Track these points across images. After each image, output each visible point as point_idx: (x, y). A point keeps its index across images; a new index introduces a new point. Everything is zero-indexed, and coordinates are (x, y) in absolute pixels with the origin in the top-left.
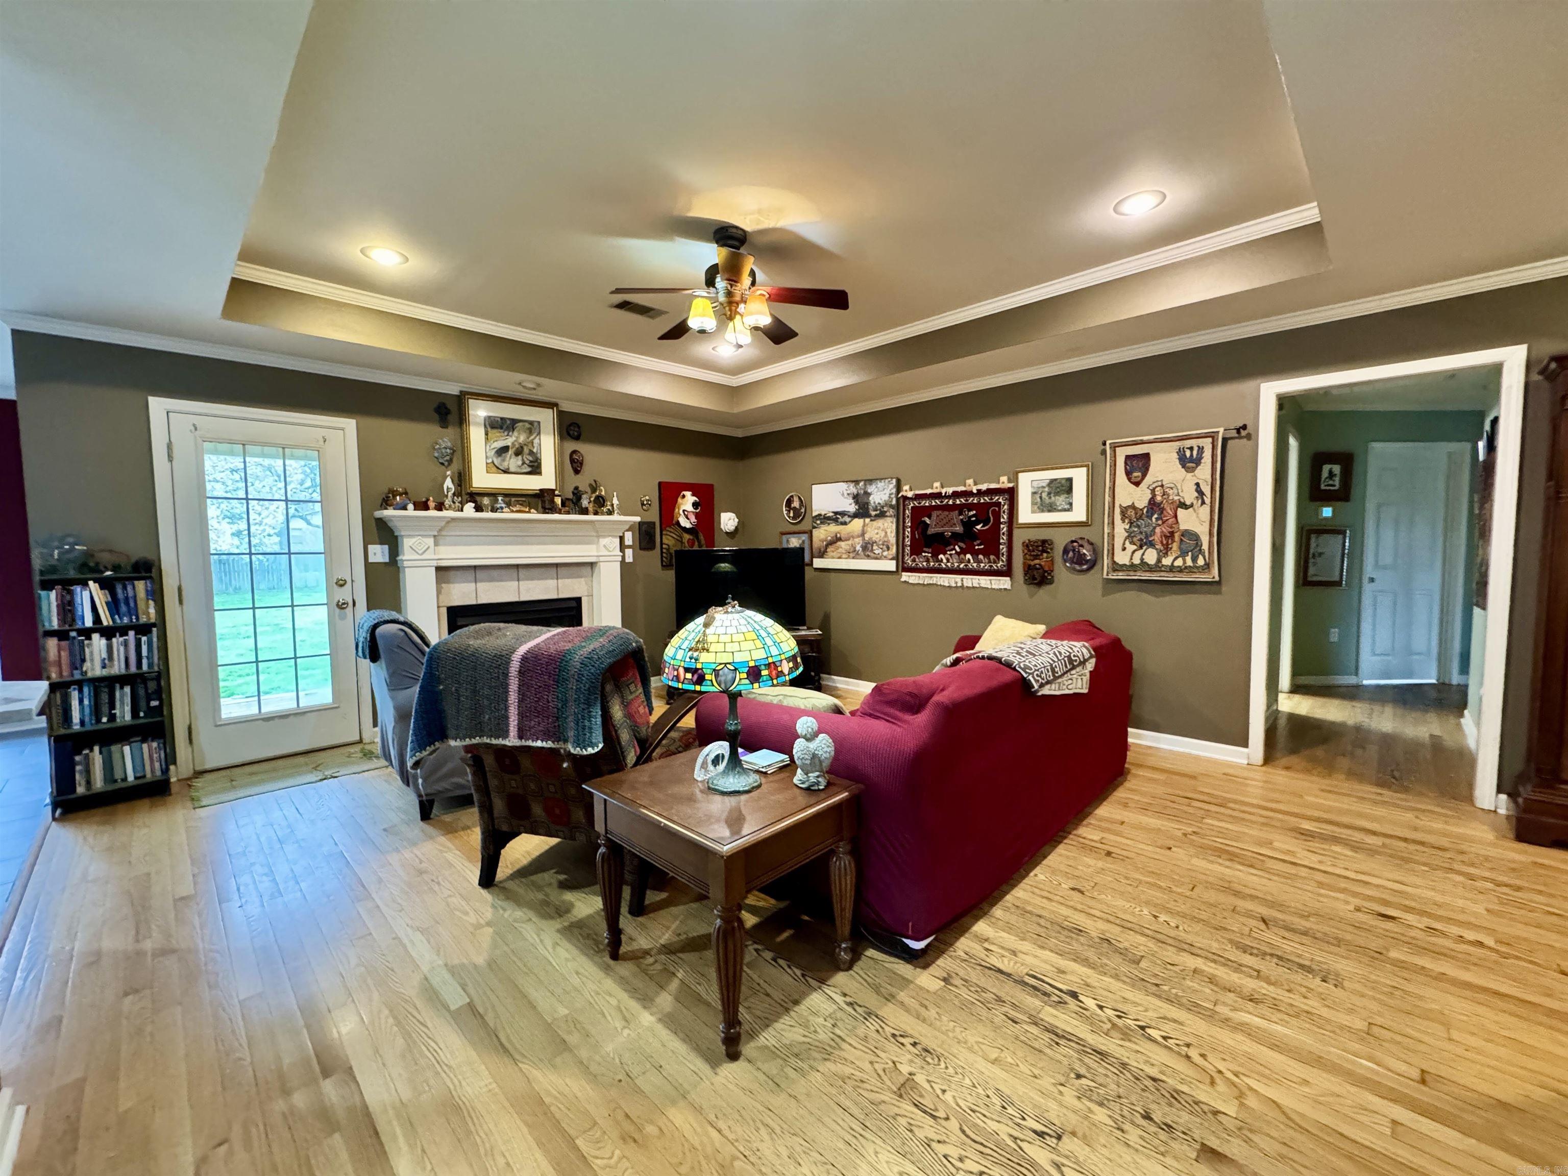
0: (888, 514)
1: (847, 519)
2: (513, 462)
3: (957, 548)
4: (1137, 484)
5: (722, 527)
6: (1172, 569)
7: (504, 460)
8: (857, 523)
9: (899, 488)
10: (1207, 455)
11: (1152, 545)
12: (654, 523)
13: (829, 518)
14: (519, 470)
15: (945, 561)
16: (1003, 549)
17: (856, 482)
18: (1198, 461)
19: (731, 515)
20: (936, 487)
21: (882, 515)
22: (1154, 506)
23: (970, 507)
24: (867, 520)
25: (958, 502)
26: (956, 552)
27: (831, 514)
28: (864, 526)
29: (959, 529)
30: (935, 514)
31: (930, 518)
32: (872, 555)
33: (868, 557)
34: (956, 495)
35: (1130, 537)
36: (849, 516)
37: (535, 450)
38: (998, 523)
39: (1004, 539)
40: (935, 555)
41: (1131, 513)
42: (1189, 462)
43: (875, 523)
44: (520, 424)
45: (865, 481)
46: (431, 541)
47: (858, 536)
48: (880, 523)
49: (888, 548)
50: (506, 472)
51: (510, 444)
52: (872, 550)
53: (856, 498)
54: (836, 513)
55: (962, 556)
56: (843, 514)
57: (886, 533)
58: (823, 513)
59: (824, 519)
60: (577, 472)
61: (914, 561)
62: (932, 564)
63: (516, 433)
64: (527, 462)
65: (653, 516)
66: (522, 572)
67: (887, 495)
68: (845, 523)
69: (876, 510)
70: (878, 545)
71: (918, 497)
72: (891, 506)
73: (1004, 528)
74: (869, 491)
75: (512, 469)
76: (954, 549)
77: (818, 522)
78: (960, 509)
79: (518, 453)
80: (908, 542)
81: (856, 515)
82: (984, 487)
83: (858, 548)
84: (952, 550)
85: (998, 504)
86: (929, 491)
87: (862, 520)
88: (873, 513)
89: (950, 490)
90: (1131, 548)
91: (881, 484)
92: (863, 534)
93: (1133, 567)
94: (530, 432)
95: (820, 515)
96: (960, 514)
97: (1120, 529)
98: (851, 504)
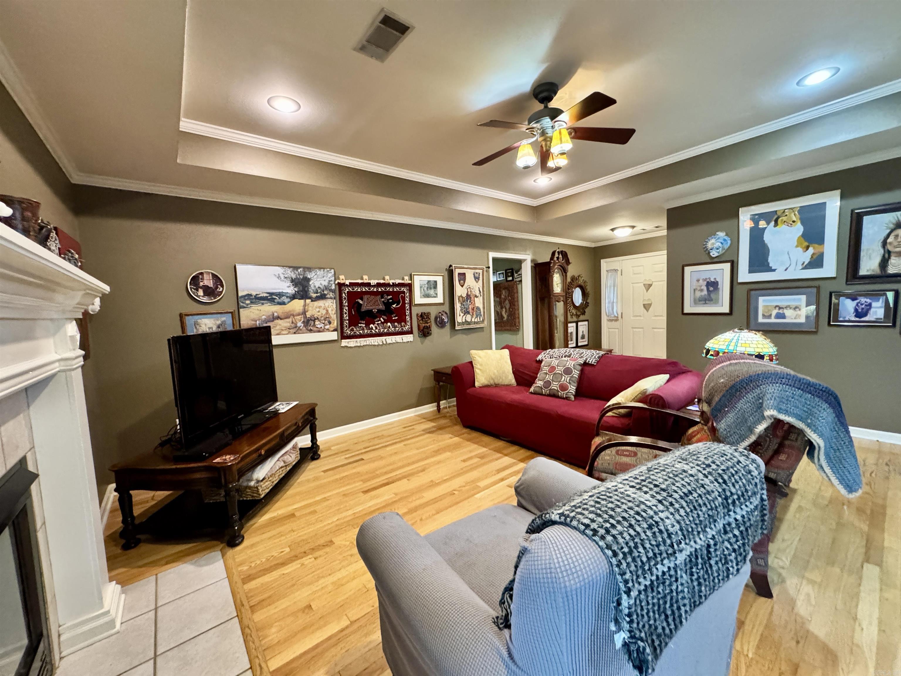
0: (328, 296)
1: (285, 299)
3: (381, 319)
4: (462, 286)
6: (474, 323)
8: (298, 305)
9: (336, 277)
10: (481, 276)
11: (468, 313)
13: (264, 299)
15: (374, 328)
16: (408, 318)
17: (296, 268)
20: (365, 279)
21: (323, 297)
22: (468, 296)
24: (308, 301)
25: (380, 290)
27: (265, 295)
28: (305, 305)
29: (382, 307)
30: (365, 297)
31: (362, 300)
32: (315, 329)
33: (311, 331)
34: (379, 285)
35: (462, 310)
36: (287, 297)
39: (408, 313)
41: (461, 299)
42: (477, 278)
43: (316, 303)
45: (304, 268)
47: (299, 315)
48: (321, 303)
49: (330, 323)
52: (314, 325)
53: (295, 282)
54: (271, 294)
56: (280, 295)
57: (327, 311)
58: (254, 293)
59: (257, 299)
62: (366, 331)
67: (327, 281)
68: (284, 303)
69: (316, 292)
70: (319, 321)
71: (352, 284)
72: (331, 290)
73: (407, 306)
74: (309, 277)
76: (380, 320)
77: (248, 302)
78: (382, 294)
80: (346, 317)
81: (293, 297)
82: (396, 282)
83: (300, 324)
84: (378, 321)
85: (404, 292)
86: (360, 281)
87: (302, 301)
88: (314, 295)
89: (375, 282)
90: (462, 314)
91: (320, 273)
92: (304, 313)
93: (463, 323)
95: (249, 295)
96: (382, 297)
97: (458, 306)
98: (289, 287)
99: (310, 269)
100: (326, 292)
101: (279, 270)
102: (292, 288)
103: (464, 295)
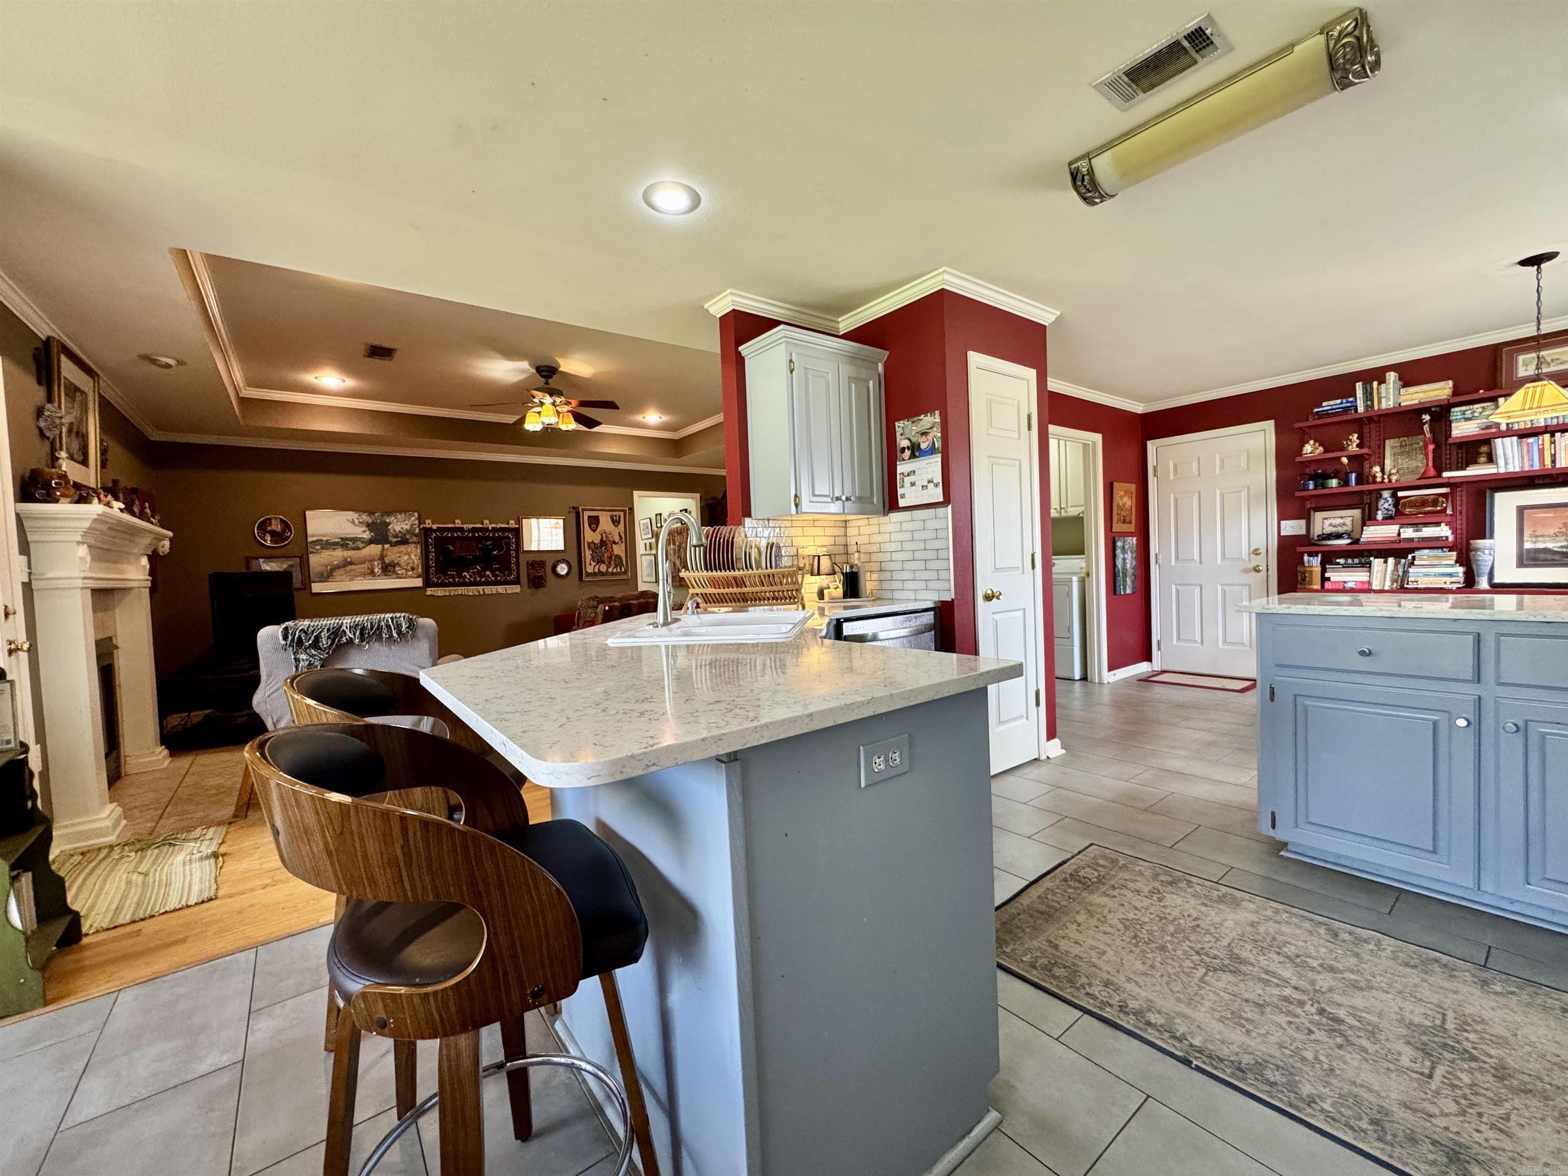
0: (410, 541)
1: (361, 545)
3: (478, 566)
4: (594, 531)
6: (612, 574)
8: (375, 549)
9: (421, 520)
10: (622, 519)
11: (603, 562)
13: (336, 544)
15: (468, 577)
17: (371, 513)
18: (619, 522)
20: (458, 523)
21: (404, 541)
22: (603, 543)
23: (488, 539)
24: (387, 546)
25: (477, 535)
26: (477, 570)
27: (337, 540)
28: (383, 549)
29: (478, 554)
30: (457, 543)
31: (453, 546)
32: (395, 575)
33: (390, 577)
34: (474, 530)
35: (593, 559)
36: (362, 542)
38: (509, 550)
39: (513, 560)
40: (459, 574)
41: (592, 545)
42: (615, 522)
43: (396, 548)
45: (382, 512)
47: (376, 560)
48: (401, 548)
49: (413, 569)
52: (394, 571)
53: (371, 526)
54: (343, 539)
55: (483, 572)
56: (355, 540)
57: (409, 556)
58: (325, 539)
59: (328, 545)
62: (456, 579)
67: (409, 526)
68: (358, 549)
69: (396, 536)
70: (400, 566)
71: (439, 529)
72: (414, 535)
73: (513, 553)
74: (387, 521)
76: (476, 568)
77: (318, 547)
78: (479, 540)
80: (433, 563)
81: (371, 542)
82: (497, 526)
83: (377, 569)
84: (474, 569)
85: (508, 538)
86: (450, 526)
87: (380, 546)
88: (394, 540)
89: (470, 526)
90: (593, 564)
91: (401, 516)
92: (382, 557)
93: (595, 574)
95: (320, 540)
96: (479, 543)
97: (588, 554)
98: (364, 532)
99: (389, 514)
100: (408, 537)
101: (352, 515)
102: (368, 533)
103: (597, 541)
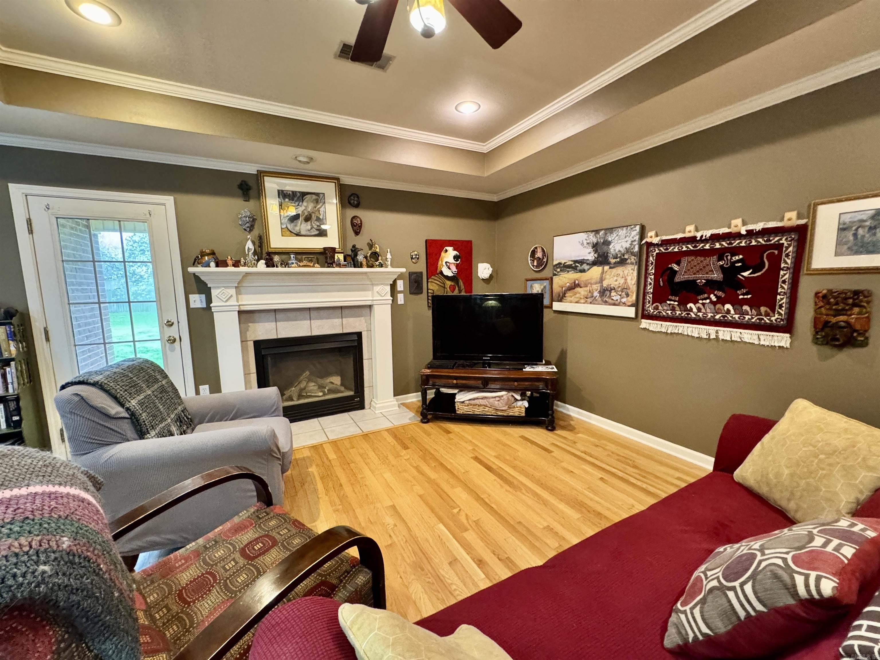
0: (629, 261)
1: (585, 267)
2: (303, 227)
3: (712, 296)
5: (479, 275)
7: (296, 226)
8: (596, 271)
9: (642, 234)
12: (421, 273)
13: (569, 267)
14: (309, 233)
15: (695, 310)
16: (782, 300)
17: (597, 232)
19: (487, 265)
20: (690, 231)
21: (623, 262)
23: (734, 251)
24: (606, 268)
25: (718, 246)
26: (712, 302)
27: (571, 263)
28: (603, 273)
29: (717, 276)
30: (685, 261)
31: (678, 263)
32: (610, 301)
33: (606, 302)
34: (715, 238)
36: (588, 264)
37: (321, 217)
38: (775, 268)
39: (783, 288)
40: (683, 303)
43: (614, 271)
44: (308, 196)
45: (606, 229)
46: (233, 291)
47: (596, 283)
48: (619, 270)
49: (627, 295)
50: (298, 235)
51: (300, 212)
52: (610, 296)
53: (595, 246)
54: (575, 262)
55: (719, 306)
56: (582, 262)
57: (626, 280)
58: (563, 262)
59: (565, 267)
60: (357, 233)
61: (656, 308)
62: (678, 313)
63: (305, 204)
64: (315, 227)
65: (421, 267)
66: (313, 314)
67: (629, 242)
68: (583, 271)
69: (616, 257)
70: (616, 292)
71: (665, 243)
72: (633, 254)
73: (785, 275)
74: (610, 239)
75: (303, 233)
76: (709, 298)
77: (559, 270)
78: (721, 254)
79: (308, 219)
80: (650, 289)
81: (594, 263)
82: (758, 227)
83: (596, 294)
84: (705, 299)
85: (779, 247)
86: (679, 236)
87: (600, 268)
88: (613, 261)
89: (708, 233)
91: (622, 232)
92: (601, 280)
94: (317, 202)
95: (560, 264)
96: (720, 259)
98: (589, 253)
99: (610, 230)
100: (627, 256)
101: (582, 236)
102: (593, 254)
